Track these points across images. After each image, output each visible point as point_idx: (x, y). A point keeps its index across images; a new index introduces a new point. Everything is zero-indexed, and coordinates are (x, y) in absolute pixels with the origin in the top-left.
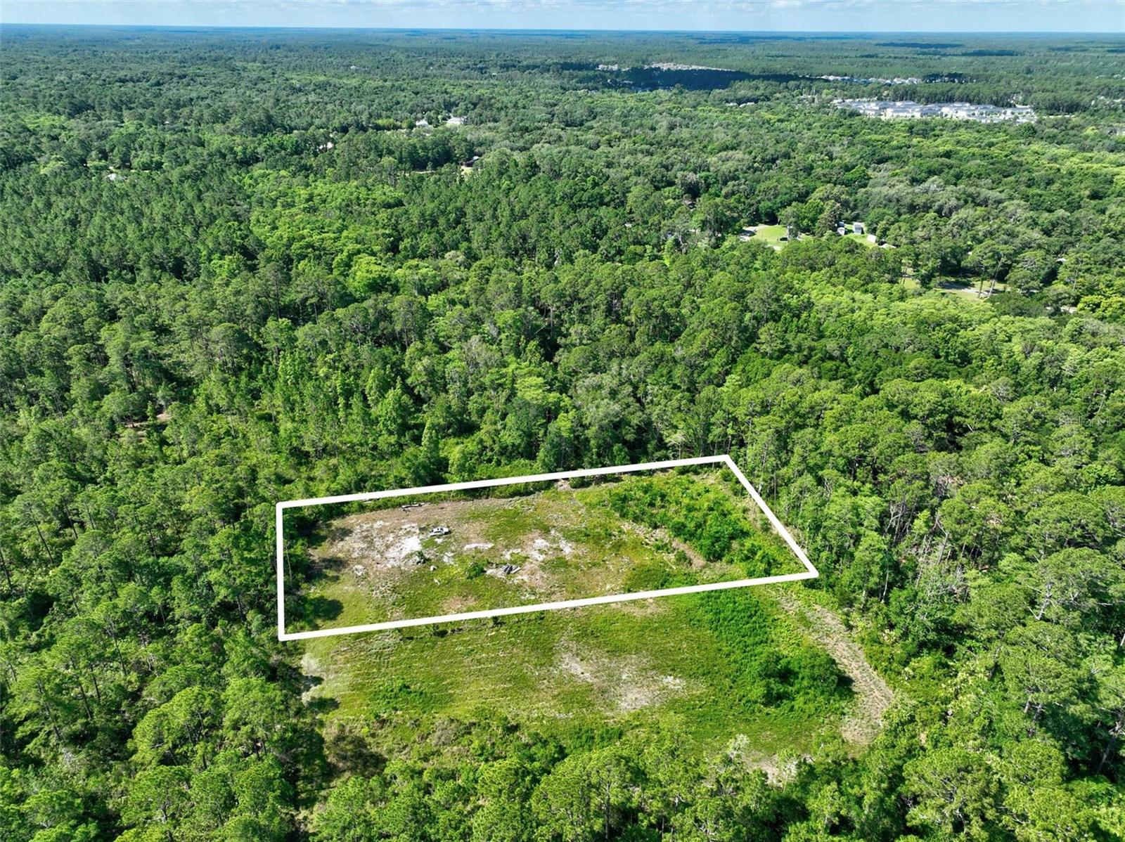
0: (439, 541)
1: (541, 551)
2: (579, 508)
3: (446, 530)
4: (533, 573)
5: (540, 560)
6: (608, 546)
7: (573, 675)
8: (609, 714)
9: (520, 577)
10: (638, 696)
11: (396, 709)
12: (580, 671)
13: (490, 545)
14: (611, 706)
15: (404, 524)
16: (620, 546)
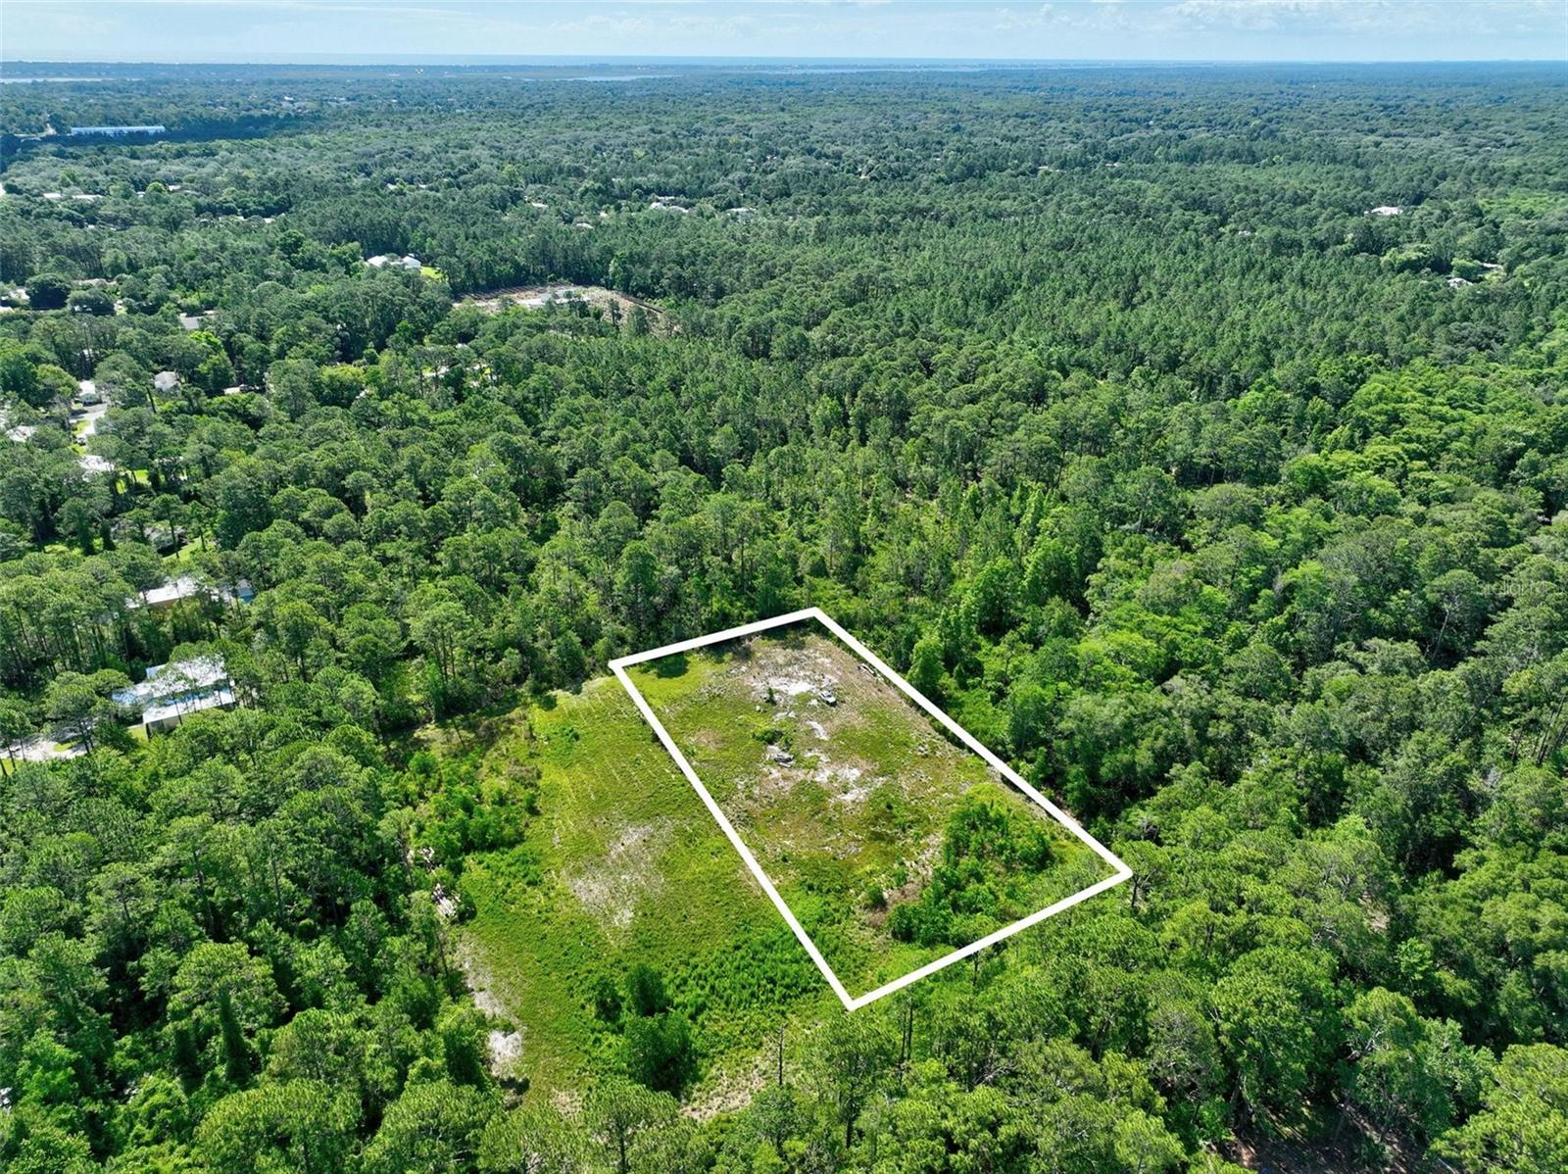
0: (814, 702)
1: (833, 778)
2: (956, 793)
3: (832, 700)
4: (785, 778)
5: (817, 779)
6: (878, 829)
7: (618, 838)
8: (563, 873)
9: (773, 771)
10: (596, 892)
11: (548, 739)
12: (627, 843)
13: (824, 738)
14: (578, 872)
15: (833, 673)
16: (883, 839)
